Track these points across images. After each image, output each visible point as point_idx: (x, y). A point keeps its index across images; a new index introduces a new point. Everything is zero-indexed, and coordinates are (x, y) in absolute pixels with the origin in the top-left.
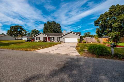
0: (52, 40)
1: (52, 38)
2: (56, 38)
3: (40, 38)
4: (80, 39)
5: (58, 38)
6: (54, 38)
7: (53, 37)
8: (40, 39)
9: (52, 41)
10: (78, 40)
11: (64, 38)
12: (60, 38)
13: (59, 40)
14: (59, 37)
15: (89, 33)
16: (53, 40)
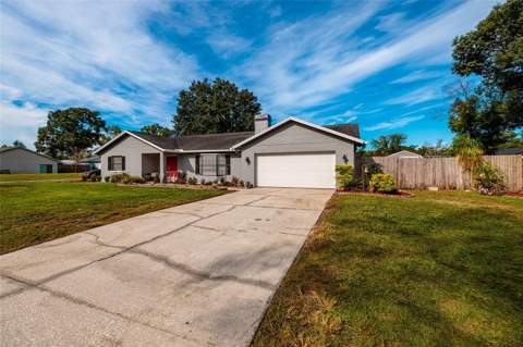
0: (188, 172)
1: (192, 161)
2: (209, 159)
3: (123, 159)
4: (351, 163)
5: (223, 160)
6: (197, 163)
7: (197, 156)
8: (124, 168)
9: (190, 175)
10: (341, 170)
11: (252, 160)
12: (232, 160)
13: (229, 172)
14: (228, 156)
15: (397, 139)
16: (198, 172)
